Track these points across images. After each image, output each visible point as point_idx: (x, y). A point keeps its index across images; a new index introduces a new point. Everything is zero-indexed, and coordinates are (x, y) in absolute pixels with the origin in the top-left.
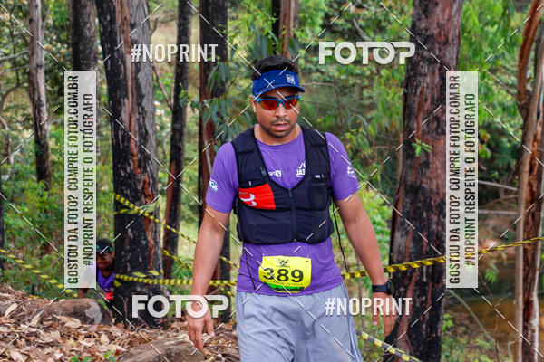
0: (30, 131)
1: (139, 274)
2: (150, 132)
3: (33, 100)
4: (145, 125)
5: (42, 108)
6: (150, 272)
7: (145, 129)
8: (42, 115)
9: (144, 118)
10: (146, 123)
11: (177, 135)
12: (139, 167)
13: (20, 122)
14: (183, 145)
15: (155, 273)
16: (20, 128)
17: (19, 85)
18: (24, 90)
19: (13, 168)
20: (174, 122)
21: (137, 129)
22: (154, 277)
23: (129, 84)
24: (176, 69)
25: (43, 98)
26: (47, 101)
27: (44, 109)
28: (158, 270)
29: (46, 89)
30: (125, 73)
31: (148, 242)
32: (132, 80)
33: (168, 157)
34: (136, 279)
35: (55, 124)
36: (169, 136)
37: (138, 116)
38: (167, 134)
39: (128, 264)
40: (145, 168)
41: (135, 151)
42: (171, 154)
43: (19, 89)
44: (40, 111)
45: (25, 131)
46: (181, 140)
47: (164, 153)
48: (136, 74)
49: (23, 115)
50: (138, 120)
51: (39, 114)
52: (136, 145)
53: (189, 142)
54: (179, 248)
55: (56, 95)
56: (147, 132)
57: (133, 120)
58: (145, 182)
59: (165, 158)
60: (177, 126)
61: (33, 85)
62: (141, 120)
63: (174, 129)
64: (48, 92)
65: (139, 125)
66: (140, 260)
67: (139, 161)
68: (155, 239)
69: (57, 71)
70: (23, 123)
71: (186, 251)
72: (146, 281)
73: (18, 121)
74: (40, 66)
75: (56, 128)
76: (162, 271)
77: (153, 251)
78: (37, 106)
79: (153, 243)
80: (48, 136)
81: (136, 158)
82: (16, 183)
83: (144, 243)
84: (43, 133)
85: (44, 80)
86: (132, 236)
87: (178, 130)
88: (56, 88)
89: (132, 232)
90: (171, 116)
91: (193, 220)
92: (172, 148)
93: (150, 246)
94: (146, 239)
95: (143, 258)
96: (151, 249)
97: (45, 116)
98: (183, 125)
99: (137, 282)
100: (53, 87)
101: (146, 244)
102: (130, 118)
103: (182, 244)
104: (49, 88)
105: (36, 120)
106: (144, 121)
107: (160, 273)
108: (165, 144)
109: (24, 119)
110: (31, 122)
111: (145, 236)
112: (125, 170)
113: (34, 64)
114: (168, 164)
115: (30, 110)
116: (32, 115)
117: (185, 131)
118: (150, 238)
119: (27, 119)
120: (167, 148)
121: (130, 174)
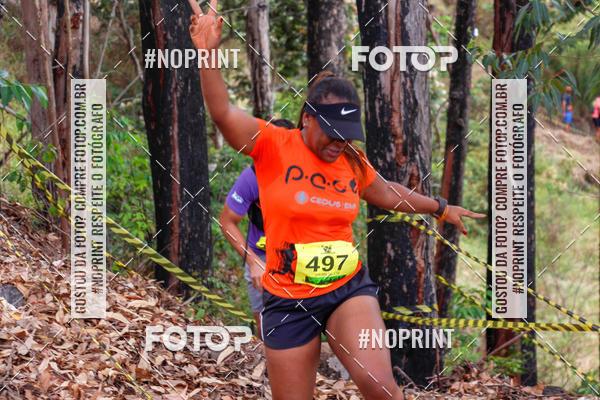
0: (246, 101)
1: (402, 310)
2: (421, 103)
3: (252, 55)
4: (414, 93)
5: (264, 68)
6: (418, 307)
7: (414, 97)
8: (264, 77)
9: (412, 82)
10: (416, 88)
11: (457, 107)
12: (405, 153)
13: (233, 88)
14: (465, 122)
15: (427, 309)
16: (233, 96)
17: (232, 34)
18: (239, 41)
19: (222, 154)
20: (453, 88)
21: (402, 98)
22: (425, 314)
23: (392, 32)
24: (458, 10)
25: (267, 54)
26: (272, 58)
27: (267, 69)
28: (430, 305)
29: (271, 41)
30: (386, 16)
31: (415, 263)
32: (396, 26)
33: (443, 140)
34: (398, 317)
35: (281, 90)
36: (444, 110)
37: (403, 79)
38: (442, 105)
39: (387, 295)
40: (413, 154)
41: (399, 130)
42: (448, 136)
43: (232, 41)
44: (261, 72)
45: (239, 101)
46: (462, 115)
47: (437, 134)
48: (402, 19)
49: (237, 78)
50: (404, 84)
51: (260, 76)
52: (400, 122)
53: (473, 118)
54: (458, 272)
55: (284, 48)
56: (416, 101)
57: (397, 85)
58: (412, 175)
59: (438, 141)
60: (457, 94)
61: (253, 36)
62: (409, 84)
63: (452, 99)
64: (273, 45)
65: (405, 91)
66: (405, 289)
67: (405, 145)
68: (426, 259)
69: (284, 14)
70: (236, 90)
71: (467, 278)
72: (413, 320)
73: (229, 87)
74: (263, 7)
75: (283, 97)
76: (436, 306)
77: (423, 275)
78: (257, 64)
79: (423, 265)
80: (272, 107)
81: (400, 141)
82: (227, 176)
83: (410, 264)
84: (266, 103)
85: (267, 28)
86: (392, 254)
87: (457, 100)
88: (283, 40)
89: (393, 247)
90: (448, 80)
91: (477, 234)
92: (448, 127)
93: (419, 270)
94: (412, 259)
95: (407, 287)
96: (420, 273)
97: (268, 79)
98: (466, 93)
99: (401, 321)
100: (279, 38)
101: (414, 267)
102: (392, 81)
103: (461, 269)
104: (274, 39)
105: (255, 84)
106: (412, 87)
107: (433, 309)
108: (438, 121)
109: (237, 83)
110: (247, 89)
111: (411, 253)
112: (383, 157)
113: (255, 5)
114: (443, 150)
115: (247, 71)
116: (250, 79)
117: (468, 100)
118: (418, 258)
119: (243, 84)
120: (442, 127)
121: (390, 164)
